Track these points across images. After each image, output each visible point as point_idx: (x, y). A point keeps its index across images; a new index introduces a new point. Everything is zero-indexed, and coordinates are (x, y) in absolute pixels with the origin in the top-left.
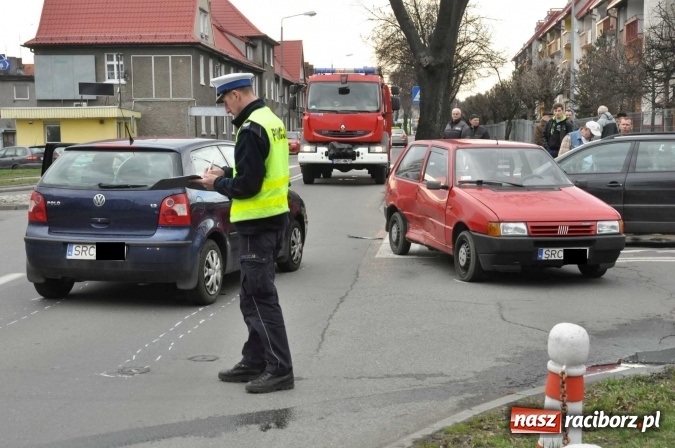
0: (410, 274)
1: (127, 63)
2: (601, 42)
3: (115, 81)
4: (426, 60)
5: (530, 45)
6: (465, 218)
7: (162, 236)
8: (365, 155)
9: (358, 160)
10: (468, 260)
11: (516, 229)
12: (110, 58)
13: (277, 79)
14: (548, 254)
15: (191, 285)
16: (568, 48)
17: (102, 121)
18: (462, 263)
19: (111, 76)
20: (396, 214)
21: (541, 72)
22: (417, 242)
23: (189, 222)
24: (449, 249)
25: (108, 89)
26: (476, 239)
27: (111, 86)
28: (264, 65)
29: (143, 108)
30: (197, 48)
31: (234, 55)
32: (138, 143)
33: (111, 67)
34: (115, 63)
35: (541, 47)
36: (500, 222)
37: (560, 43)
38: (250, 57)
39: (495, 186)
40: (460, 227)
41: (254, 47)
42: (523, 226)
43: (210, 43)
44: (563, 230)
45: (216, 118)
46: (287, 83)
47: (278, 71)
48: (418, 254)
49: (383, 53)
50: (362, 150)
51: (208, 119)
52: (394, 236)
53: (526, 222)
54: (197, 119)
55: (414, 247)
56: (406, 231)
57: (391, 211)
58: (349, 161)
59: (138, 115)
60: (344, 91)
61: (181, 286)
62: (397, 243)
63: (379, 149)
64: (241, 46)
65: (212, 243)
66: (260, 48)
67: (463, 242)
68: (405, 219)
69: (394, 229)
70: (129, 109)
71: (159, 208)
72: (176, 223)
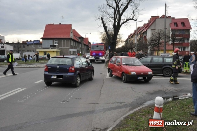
0: (113, 81)
1: (58, 41)
2: (140, 39)
3: (56, 44)
4: (112, 41)
5: (127, 39)
6: (124, 71)
7: (69, 74)
8: (101, 58)
9: (100, 59)
10: (125, 79)
11: (134, 73)
12: (55, 41)
13: (84, 44)
14: (139, 78)
15: (74, 83)
16: (134, 40)
17: (54, 51)
18: (123, 79)
19: (55, 44)
20: (110, 70)
21: (131, 44)
22: (114, 75)
23: (74, 72)
24: (121, 76)
25: (55, 46)
26: (126, 75)
27: (55, 45)
28: (82, 42)
29: (61, 49)
30: (70, 39)
31: (77, 40)
32: (65, 56)
33: (55, 42)
34: (56, 41)
35: (129, 40)
36: (131, 72)
37: (133, 39)
38: (79, 40)
39: (129, 65)
40: (123, 73)
41: (80, 39)
42: (135, 73)
43: (73, 38)
44: (142, 73)
45: (74, 51)
46: (86, 45)
47: (84, 43)
48: (114, 77)
49: (103, 40)
50: (101, 57)
51: (72, 51)
52: (110, 74)
53: (136, 72)
54: (70, 51)
55: (113, 76)
56: (112, 73)
57: (109, 69)
58: (98, 59)
59: (60, 50)
60: (97, 47)
61: (73, 84)
62: (110, 75)
63: (104, 57)
64: (78, 38)
65: (78, 75)
66: (81, 39)
67: (124, 75)
68: (112, 71)
69: (110, 73)
70: (59, 49)
71: (69, 69)
72: (72, 72)
